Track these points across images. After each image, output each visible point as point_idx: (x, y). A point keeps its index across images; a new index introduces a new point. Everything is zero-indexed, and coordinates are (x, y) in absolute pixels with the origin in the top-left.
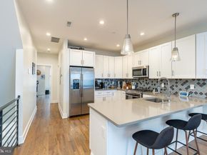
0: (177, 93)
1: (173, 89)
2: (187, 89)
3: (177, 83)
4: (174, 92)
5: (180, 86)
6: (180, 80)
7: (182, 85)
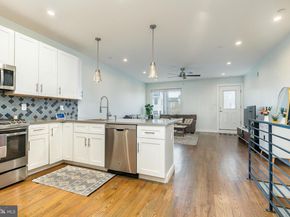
0: (46, 117)
1: (41, 113)
2: (57, 110)
3: (46, 103)
4: (43, 115)
5: (50, 108)
6: (51, 99)
7: (52, 106)
